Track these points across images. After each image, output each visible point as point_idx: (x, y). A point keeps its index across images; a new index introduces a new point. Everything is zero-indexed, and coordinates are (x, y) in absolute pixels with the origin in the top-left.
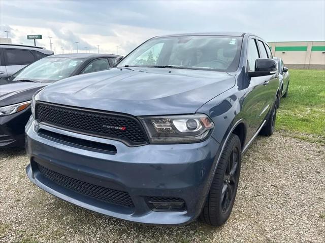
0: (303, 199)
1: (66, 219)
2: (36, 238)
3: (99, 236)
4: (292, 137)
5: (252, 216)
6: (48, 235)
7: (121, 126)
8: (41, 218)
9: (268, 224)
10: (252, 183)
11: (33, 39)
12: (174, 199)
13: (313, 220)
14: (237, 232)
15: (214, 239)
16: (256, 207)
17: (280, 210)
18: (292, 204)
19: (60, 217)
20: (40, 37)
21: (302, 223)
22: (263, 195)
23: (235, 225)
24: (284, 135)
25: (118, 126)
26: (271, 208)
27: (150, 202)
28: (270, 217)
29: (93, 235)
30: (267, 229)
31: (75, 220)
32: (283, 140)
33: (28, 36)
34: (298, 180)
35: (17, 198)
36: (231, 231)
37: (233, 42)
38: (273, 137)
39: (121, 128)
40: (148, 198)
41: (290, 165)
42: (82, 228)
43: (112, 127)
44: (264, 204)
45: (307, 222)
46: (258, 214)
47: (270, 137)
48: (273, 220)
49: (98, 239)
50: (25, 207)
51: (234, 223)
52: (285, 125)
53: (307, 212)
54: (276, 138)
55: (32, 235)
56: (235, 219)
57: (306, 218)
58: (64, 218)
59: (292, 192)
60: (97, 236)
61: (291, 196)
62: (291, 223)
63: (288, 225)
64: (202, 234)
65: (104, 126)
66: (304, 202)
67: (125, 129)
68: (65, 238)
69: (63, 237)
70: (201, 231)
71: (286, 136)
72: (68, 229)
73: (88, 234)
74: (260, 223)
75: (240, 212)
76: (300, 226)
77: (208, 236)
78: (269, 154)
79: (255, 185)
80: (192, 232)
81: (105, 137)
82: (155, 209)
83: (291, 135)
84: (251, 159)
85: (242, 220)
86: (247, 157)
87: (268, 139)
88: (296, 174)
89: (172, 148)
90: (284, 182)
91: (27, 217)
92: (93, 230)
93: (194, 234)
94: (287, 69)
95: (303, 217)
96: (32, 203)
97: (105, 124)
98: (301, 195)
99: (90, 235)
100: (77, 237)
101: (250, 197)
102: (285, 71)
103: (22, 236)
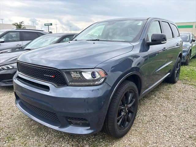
0: (182, 125)
1: (33, 128)
2: (14, 136)
3: (47, 138)
4: (190, 85)
5: (143, 133)
6: (21, 135)
7: (53, 75)
8: (21, 126)
9: (152, 139)
10: (151, 113)
11: (47, 25)
12: (82, 119)
13: (183, 139)
14: (129, 143)
15: (114, 146)
16: (148, 128)
17: (163, 131)
18: (173, 128)
19: (30, 126)
20: (51, 24)
21: (175, 141)
22: (155, 121)
23: (130, 138)
24: (185, 83)
25: (51, 75)
26: (157, 130)
27: (69, 120)
28: (154, 135)
29: (44, 137)
30: (150, 142)
31: (38, 128)
32: (183, 86)
33: (45, 24)
34: (184, 112)
35: (12, 114)
36: (125, 142)
37: (140, 23)
38: (176, 84)
39: (52, 76)
40: (67, 118)
41: (181, 103)
42: (40, 133)
43: (48, 76)
44: (154, 126)
45: (179, 140)
46: (148, 132)
47: (174, 84)
48: (156, 137)
49: (46, 140)
50: (15, 119)
51: (130, 137)
52: (188, 77)
53: (181, 134)
54: (179, 85)
55: (12, 135)
56: (131, 135)
57: (179, 137)
58: (32, 127)
59: (176, 120)
60: (46, 138)
61: (174, 123)
62: (167, 140)
63: (165, 141)
64: (107, 142)
65: (45, 75)
66: (182, 127)
67: (55, 77)
68: (29, 138)
69: (28, 137)
70: (107, 140)
71: (186, 84)
72: (32, 133)
73: (42, 136)
74: (146, 138)
75: (136, 130)
76: (173, 142)
77: (110, 143)
78: (170, 95)
79: (152, 114)
80: (101, 140)
81: (45, 81)
82: (72, 125)
83: (190, 83)
84: (156, 98)
85: (136, 135)
86: (154, 96)
87: (172, 86)
88: (183, 109)
89: (80, 89)
90: (173, 113)
91: (14, 124)
92: (45, 134)
93: (102, 142)
94: (195, 39)
95: (177, 137)
96: (19, 117)
97: (45, 74)
98: (181, 122)
99: (42, 137)
100: (36, 138)
101: (146, 121)
102: (194, 41)
103: (7, 135)
